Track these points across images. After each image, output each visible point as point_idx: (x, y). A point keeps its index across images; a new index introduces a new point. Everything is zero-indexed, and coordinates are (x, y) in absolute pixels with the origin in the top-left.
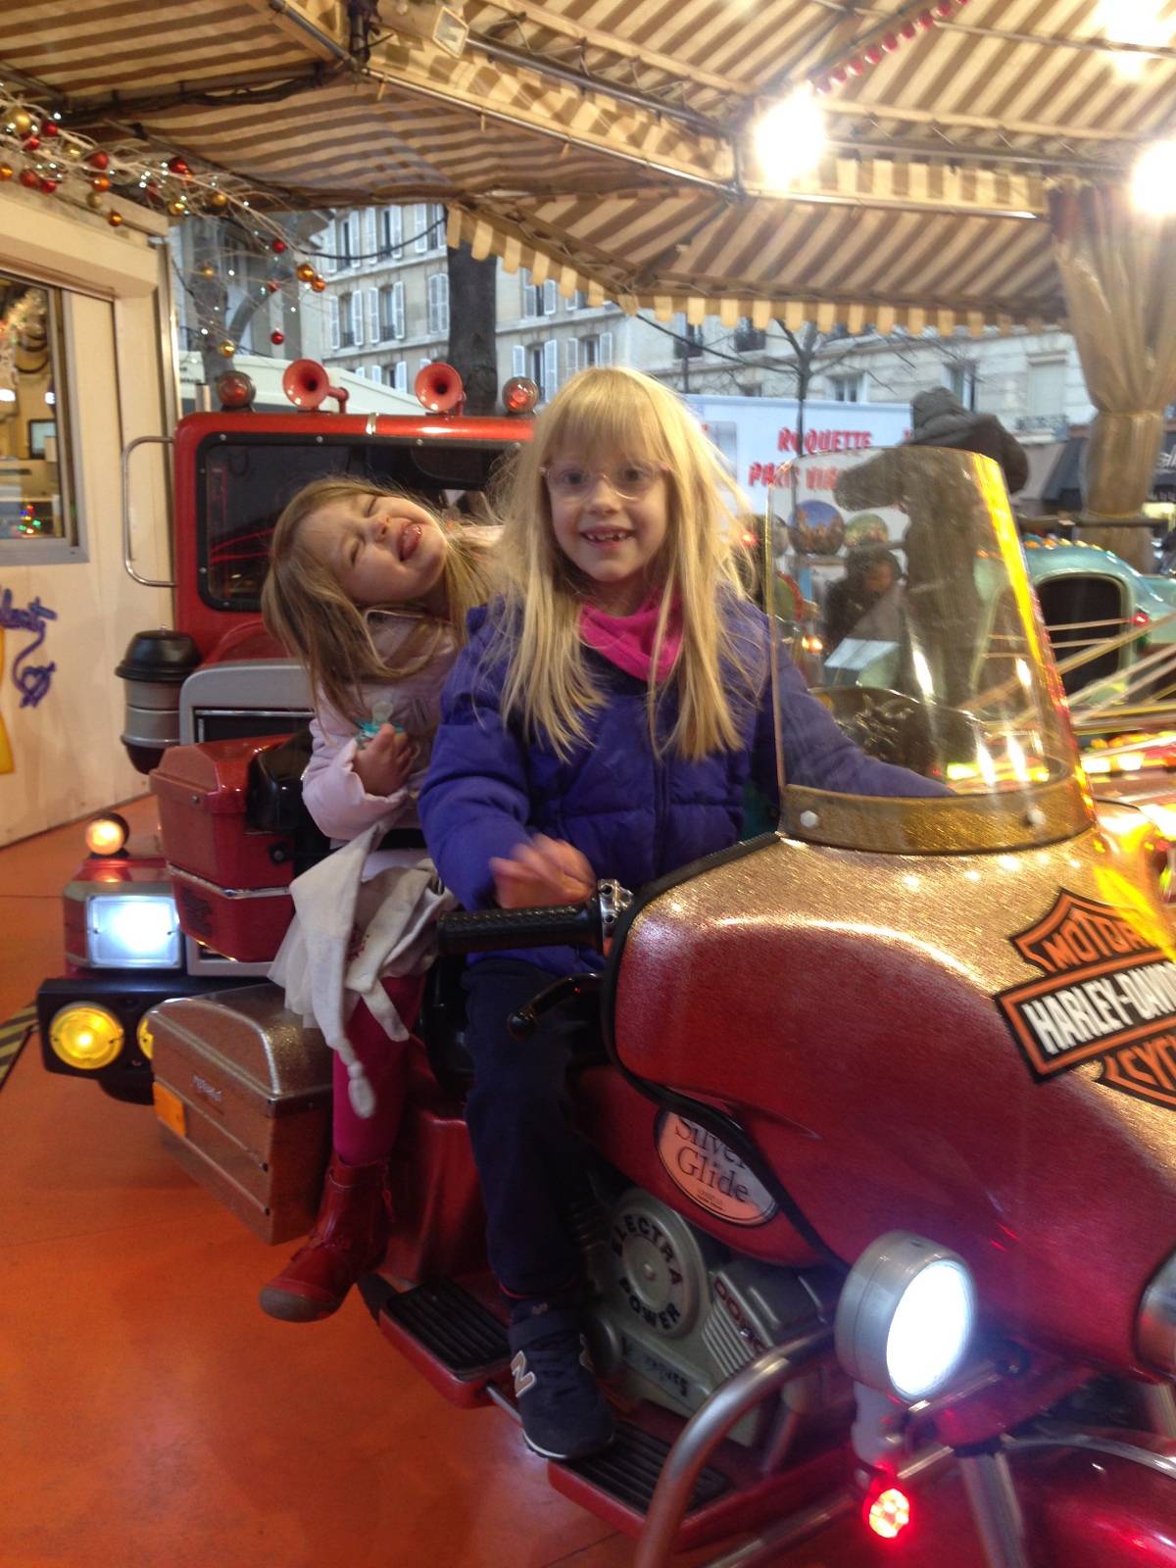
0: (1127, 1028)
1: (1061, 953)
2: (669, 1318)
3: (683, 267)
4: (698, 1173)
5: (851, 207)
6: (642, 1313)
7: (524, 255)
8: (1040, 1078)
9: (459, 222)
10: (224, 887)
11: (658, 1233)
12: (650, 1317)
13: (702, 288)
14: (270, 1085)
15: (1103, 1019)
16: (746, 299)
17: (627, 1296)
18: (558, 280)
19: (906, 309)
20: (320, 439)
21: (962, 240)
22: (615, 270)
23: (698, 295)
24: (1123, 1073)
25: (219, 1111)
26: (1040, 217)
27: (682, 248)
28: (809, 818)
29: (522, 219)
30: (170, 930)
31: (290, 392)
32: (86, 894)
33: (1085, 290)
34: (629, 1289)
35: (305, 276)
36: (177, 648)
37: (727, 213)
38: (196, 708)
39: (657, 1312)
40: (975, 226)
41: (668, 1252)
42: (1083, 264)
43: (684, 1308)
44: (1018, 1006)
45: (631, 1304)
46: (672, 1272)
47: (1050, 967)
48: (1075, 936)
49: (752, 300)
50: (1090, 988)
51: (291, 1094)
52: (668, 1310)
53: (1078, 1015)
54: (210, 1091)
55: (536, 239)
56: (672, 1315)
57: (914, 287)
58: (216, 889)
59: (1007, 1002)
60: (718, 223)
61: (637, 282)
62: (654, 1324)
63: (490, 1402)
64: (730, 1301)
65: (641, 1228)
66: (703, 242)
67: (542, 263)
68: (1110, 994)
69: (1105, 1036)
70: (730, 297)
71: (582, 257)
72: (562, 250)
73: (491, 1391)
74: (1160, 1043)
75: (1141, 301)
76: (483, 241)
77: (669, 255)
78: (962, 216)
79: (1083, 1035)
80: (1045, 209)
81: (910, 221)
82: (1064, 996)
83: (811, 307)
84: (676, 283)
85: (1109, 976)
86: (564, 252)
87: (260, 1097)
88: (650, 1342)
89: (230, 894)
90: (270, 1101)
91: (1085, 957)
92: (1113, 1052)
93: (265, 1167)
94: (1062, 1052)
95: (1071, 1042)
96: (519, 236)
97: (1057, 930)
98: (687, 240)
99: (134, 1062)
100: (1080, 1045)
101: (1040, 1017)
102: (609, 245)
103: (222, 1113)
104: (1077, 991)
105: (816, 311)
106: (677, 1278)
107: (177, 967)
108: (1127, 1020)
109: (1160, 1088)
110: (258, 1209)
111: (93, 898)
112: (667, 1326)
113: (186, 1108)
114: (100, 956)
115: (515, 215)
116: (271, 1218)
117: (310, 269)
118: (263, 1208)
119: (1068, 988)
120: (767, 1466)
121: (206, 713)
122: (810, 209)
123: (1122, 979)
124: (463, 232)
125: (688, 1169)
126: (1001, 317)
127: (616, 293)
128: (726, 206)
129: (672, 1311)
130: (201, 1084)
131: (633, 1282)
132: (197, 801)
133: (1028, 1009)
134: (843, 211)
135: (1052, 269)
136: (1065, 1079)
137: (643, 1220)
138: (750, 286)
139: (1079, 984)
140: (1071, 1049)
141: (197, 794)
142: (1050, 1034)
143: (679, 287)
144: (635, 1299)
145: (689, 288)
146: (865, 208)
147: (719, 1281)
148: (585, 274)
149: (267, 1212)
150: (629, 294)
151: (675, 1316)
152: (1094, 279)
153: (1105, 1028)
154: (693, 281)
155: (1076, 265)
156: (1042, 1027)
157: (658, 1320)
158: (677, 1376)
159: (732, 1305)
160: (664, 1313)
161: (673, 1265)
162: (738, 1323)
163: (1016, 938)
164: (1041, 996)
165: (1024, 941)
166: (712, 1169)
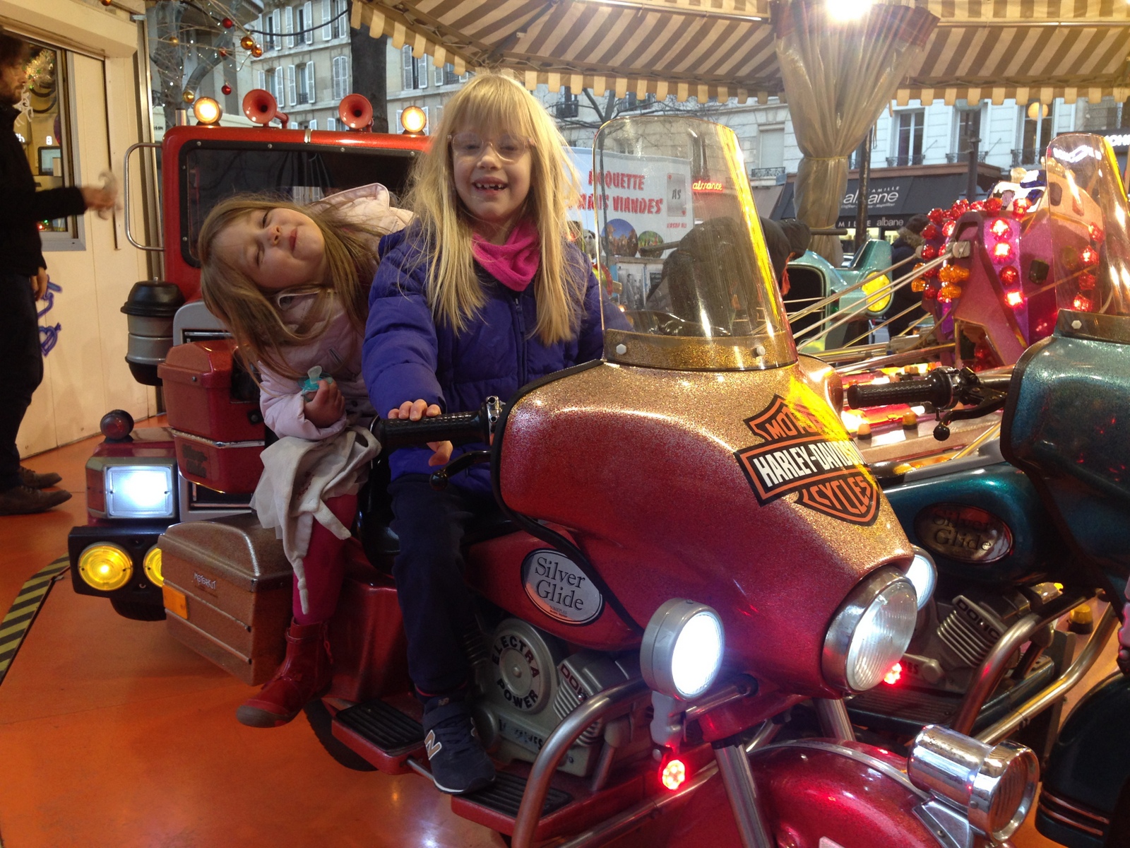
0: (813, 474)
1: (775, 430)
2: (530, 699)
3: (521, 48)
4: (550, 596)
5: (639, 9)
6: (513, 700)
7: (407, 35)
8: (762, 503)
9: (360, 11)
10: (215, 440)
11: (523, 645)
12: (518, 702)
13: (535, 64)
14: (253, 571)
15: (800, 469)
16: (567, 73)
17: (502, 691)
18: (433, 55)
19: (676, 83)
20: (271, 146)
21: (713, 36)
22: (472, 49)
23: (532, 69)
24: (811, 498)
25: (214, 595)
26: (765, 21)
27: (520, 35)
28: (621, 348)
29: (405, 10)
30: (166, 490)
31: (248, 112)
32: (104, 466)
33: (795, 71)
34: (503, 686)
35: (247, 45)
36: (166, 293)
37: (552, 10)
38: (184, 331)
39: (523, 697)
40: (721, 25)
41: (530, 656)
42: (794, 54)
43: (540, 692)
44: (750, 459)
45: (505, 695)
46: (533, 669)
47: (770, 439)
48: (783, 420)
49: (570, 74)
50: (793, 451)
51: (269, 576)
52: (530, 695)
53: (786, 466)
54: (207, 582)
55: (417, 24)
56: (532, 698)
57: (681, 68)
58: (210, 443)
59: (743, 457)
60: (545, 18)
61: (488, 58)
62: (521, 706)
63: (410, 770)
64: (570, 677)
65: (511, 643)
66: (535, 31)
67: (420, 42)
68: (805, 456)
69: (801, 478)
70: (555, 71)
71: (449, 39)
72: (434, 32)
73: (411, 762)
74: (835, 484)
75: (833, 81)
76: (377, 25)
77: (511, 40)
78: (714, 18)
79: (789, 477)
80: (768, 15)
81: (677, 21)
82: (777, 454)
83: (611, 80)
84: (517, 60)
85: (806, 445)
86: (437, 36)
87: (245, 579)
88: (516, 719)
89: (220, 445)
90: (253, 581)
91: (790, 433)
92: (807, 486)
93: (249, 629)
94: (775, 486)
95: (781, 480)
96: (404, 22)
97: (774, 417)
98: (524, 29)
99: (140, 585)
100: (785, 482)
101: (763, 467)
102: (468, 31)
103: (216, 596)
104: (785, 452)
105: (615, 83)
106: (535, 672)
107: (171, 517)
108: (815, 470)
109: (834, 507)
110: (243, 661)
111: (108, 468)
112: (529, 706)
113: (187, 598)
114: (114, 510)
115: (401, 6)
116: (253, 667)
117: (251, 40)
118: (247, 659)
119: (780, 450)
120: (595, 787)
121: (191, 334)
122: (609, 10)
123: (812, 447)
124: (363, 17)
125: (544, 594)
126: (739, 91)
127: (474, 66)
128: (552, 6)
129: (532, 695)
130: (200, 579)
131: (506, 680)
132: (196, 380)
133: (755, 461)
134: (632, 12)
135: (773, 57)
136: (778, 501)
137: (513, 638)
138: (568, 64)
139: (787, 448)
140: (780, 485)
141: (195, 375)
142: (768, 475)
143: (518, 63)
144: (507, 691)
145: (526, 64)
146: (647, 10)
147: (564, 666)
148: (451, 51)
149: (250, 661)
150: (484, 67)
151: (535, 698)
152: (801, 64)
153: (801, 473)
154: (528, 59)
155: (790, 56)
156: (764, 471)
157: (523, 702)
158: (536, 738)
159: (573, 681)
160: (527, 698)
161: (533, 664)
162: (577, 691)
163: (747, 421)
164: (764, 454)
165: (752, 424)
166: (560, 592)
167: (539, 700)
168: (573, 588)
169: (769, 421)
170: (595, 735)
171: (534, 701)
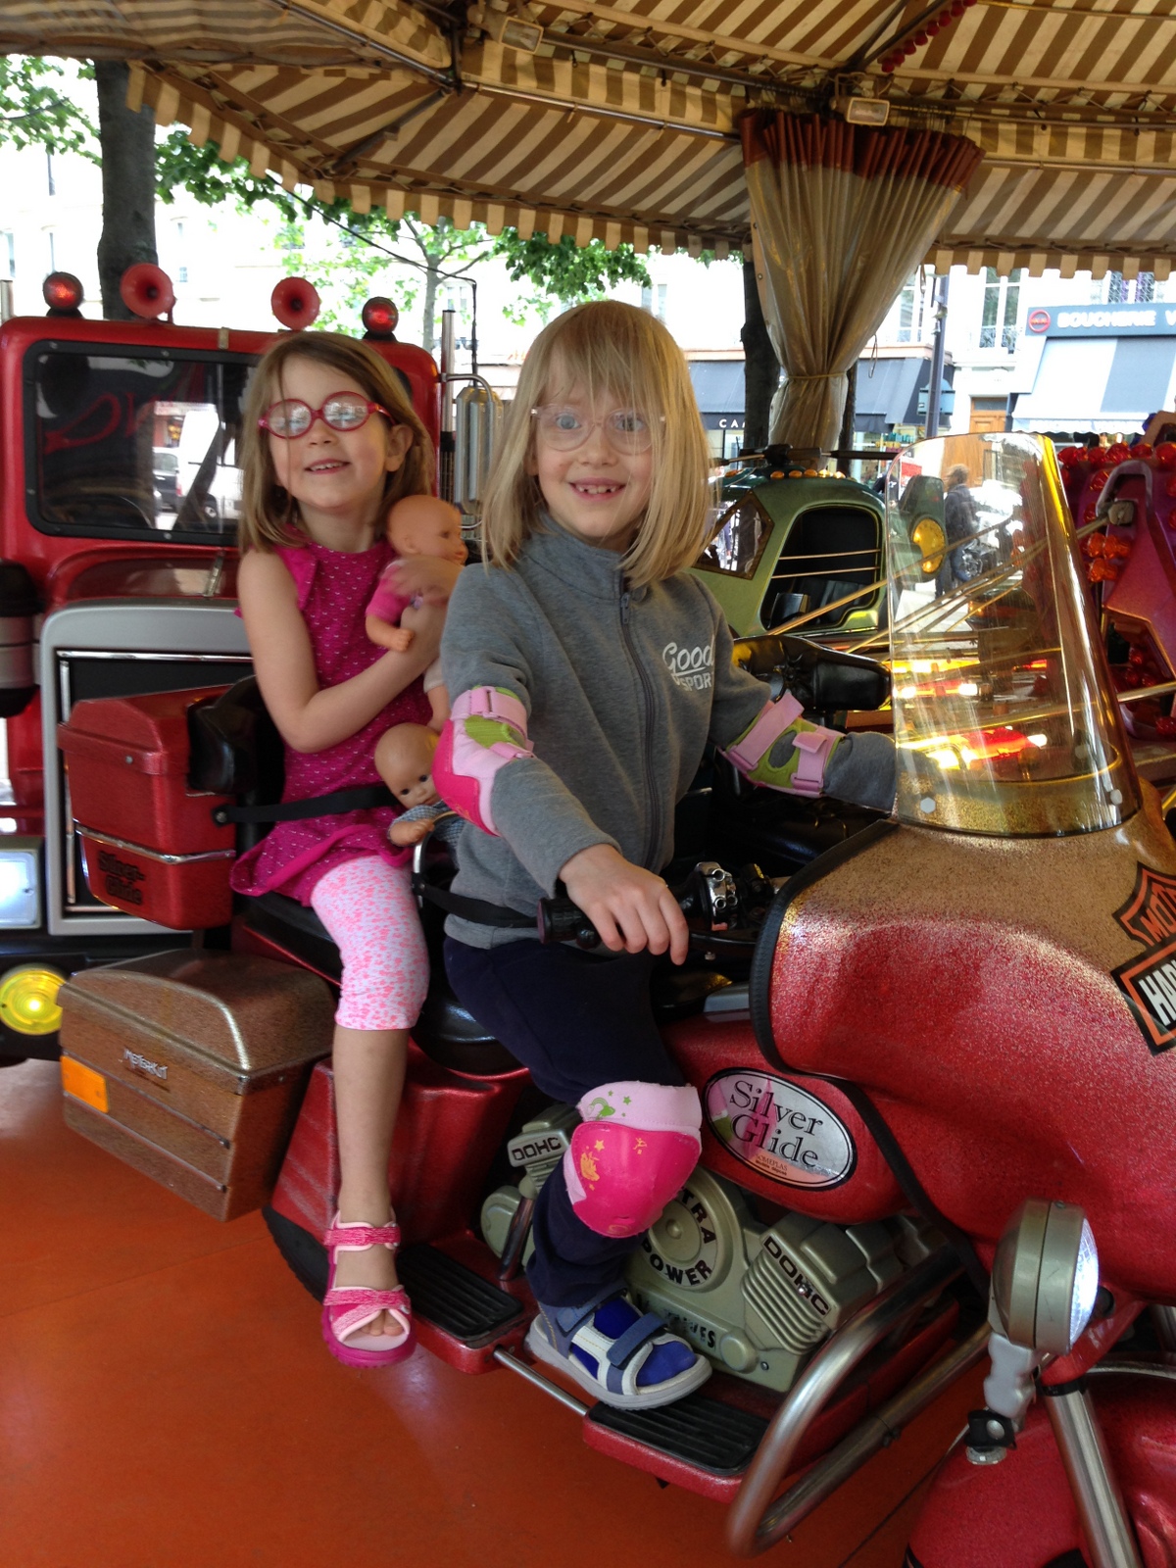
1: (1154, 927)
2: (697, 1273)
4: (757, 1140)
5: (566, 110)
6: (665, 1270)
7: (213, 126)
8: (1157, 1049)
11: (690, 1194)
12: (675, 1275)
13: (403, 180)
16: (449, 197)
17: (647, 1256)
21: (669, 156)
23: (398, 187)
29: (212, 86)
39: (684, 1269)
40: (682, 143)
41: (700, 1213)
43: (715, 1265)
44: (1134, 981)
45: (652, 1262)
46: (703, 1230)
47: (1152, 943)
48: (1159, 908)
49: (454, 199)
51: (265, 1070)
52: (697, 1267)
55: (228, 109)
56: (702, 1273)
57: (615, 200)
59: (1125, 977)
60: (433, 114)
61: (334, 168)
62: (679, 1280)
63: (498, 1365)
64: (783, 1260)
66: (410, 131)
67: (232, 136)
70: (463, 197)
72: (255, 124)
73: (499, 1355)
78: (673, 131)
81: (621, 131)
82: (1167, 968)
83: (513, 211)
84: (377, 174)
88: (671, 1298)
90: (240, 1078)
91: (1171, 929)
93: (227, 1145)
94: (1174, 1024)
97: (1146, 903)
101: (1154, 993)
102: (308, 125)
105: (518, 216)
106: (709, 1237)
110: (212, 1184)
112: (694, 1282)
113: (111, 1083)
116: (228, 1194)
118: (219, 1186)
119: (1168, 960)
121: (70, 654)
125: (746, 1136)
128: (442, 96)
129: (703, 1268)
131: (655, 1242)
133: (1142, 983)
138: (453, 184)
142: (1162, 1006)
143: (378, 178)
144: (655, 1257)
146: (579, 113)
147: (770, 1240)
148: (278, 153)
149: (225, 1189)
151: (706, 1273)
154: (394, 173)
156: (1156, 1000)
157: (685, 1278)
158: (703, 1329)
159: (786, 1264)
160: (692, 1270)
161: (704, 1224)
162: (793, 1280)
163: (1117, 915)
164: (1149, 971)
165: (1125, 918)
166: (776, 1135)
167: (712, 1278)
168: (800, 1133)
169: (1143, 911)
170: (815, 1340)
171: (705, 1277)
